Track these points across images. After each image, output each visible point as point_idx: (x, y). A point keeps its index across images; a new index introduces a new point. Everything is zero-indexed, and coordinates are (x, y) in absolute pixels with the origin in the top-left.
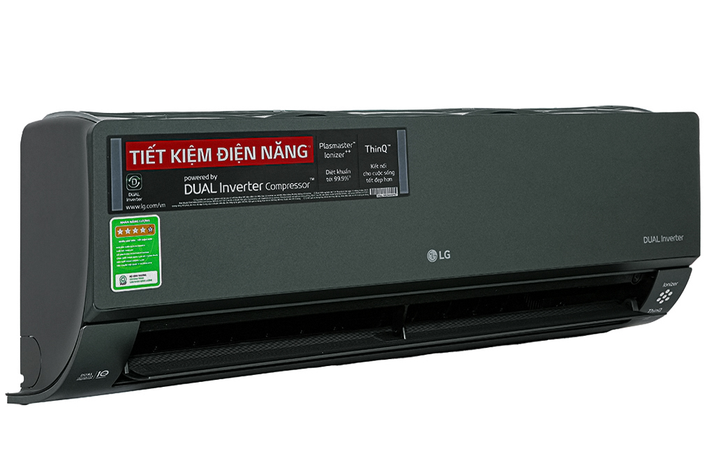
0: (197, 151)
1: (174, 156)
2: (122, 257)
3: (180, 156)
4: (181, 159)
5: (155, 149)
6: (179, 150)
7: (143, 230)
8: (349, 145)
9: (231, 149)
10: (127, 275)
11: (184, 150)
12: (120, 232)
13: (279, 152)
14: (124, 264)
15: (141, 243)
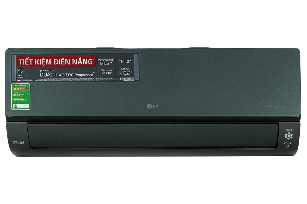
0: (45, 60)
1: (36, 62)
2: (15, 98)
3: (39, 62)
4: (39, 63)
5: (28, 59)
6: (38, 60)
7: (24, 89)
8: (111, 60)
9: (60, 60)
10: (17, 104)
11: (40, 60)
12: (15, 89)
13: (80, 62)
14: (16, 100)
15: (23, 93)
